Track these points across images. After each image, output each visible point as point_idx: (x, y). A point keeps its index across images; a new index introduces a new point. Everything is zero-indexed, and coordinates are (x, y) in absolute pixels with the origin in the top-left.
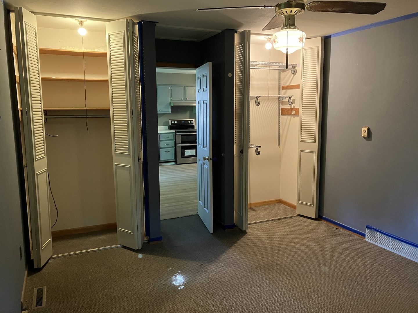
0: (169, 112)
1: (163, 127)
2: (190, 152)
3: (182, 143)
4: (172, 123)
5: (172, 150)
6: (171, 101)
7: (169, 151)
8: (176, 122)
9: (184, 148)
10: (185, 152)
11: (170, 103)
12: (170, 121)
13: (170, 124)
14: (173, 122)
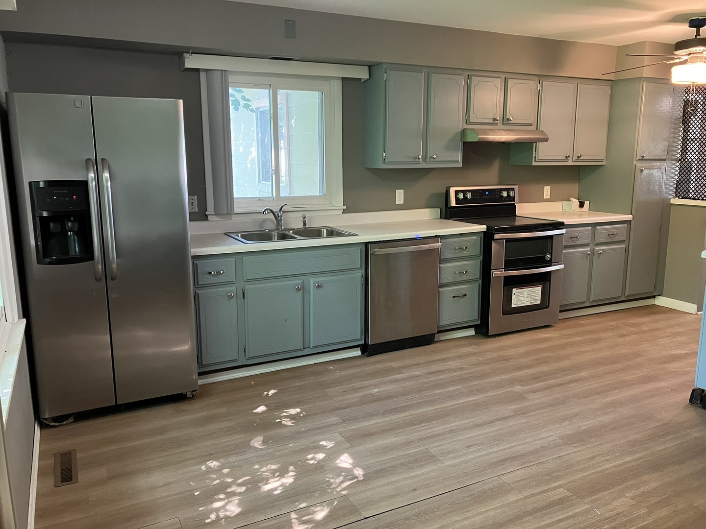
0: (457, 162)
1: (427, 211)
2: (526, 294)
3: (509, 265)
4: (457, 199)
5: (473, 291)
6: (466, 127)
7: (465, 295)
8: (469, 196)
9: (512, 283)
10: (514, 297)
11: (464, 132)
12: (452, 190)
13: (453, 203)
14: (461, 196)
